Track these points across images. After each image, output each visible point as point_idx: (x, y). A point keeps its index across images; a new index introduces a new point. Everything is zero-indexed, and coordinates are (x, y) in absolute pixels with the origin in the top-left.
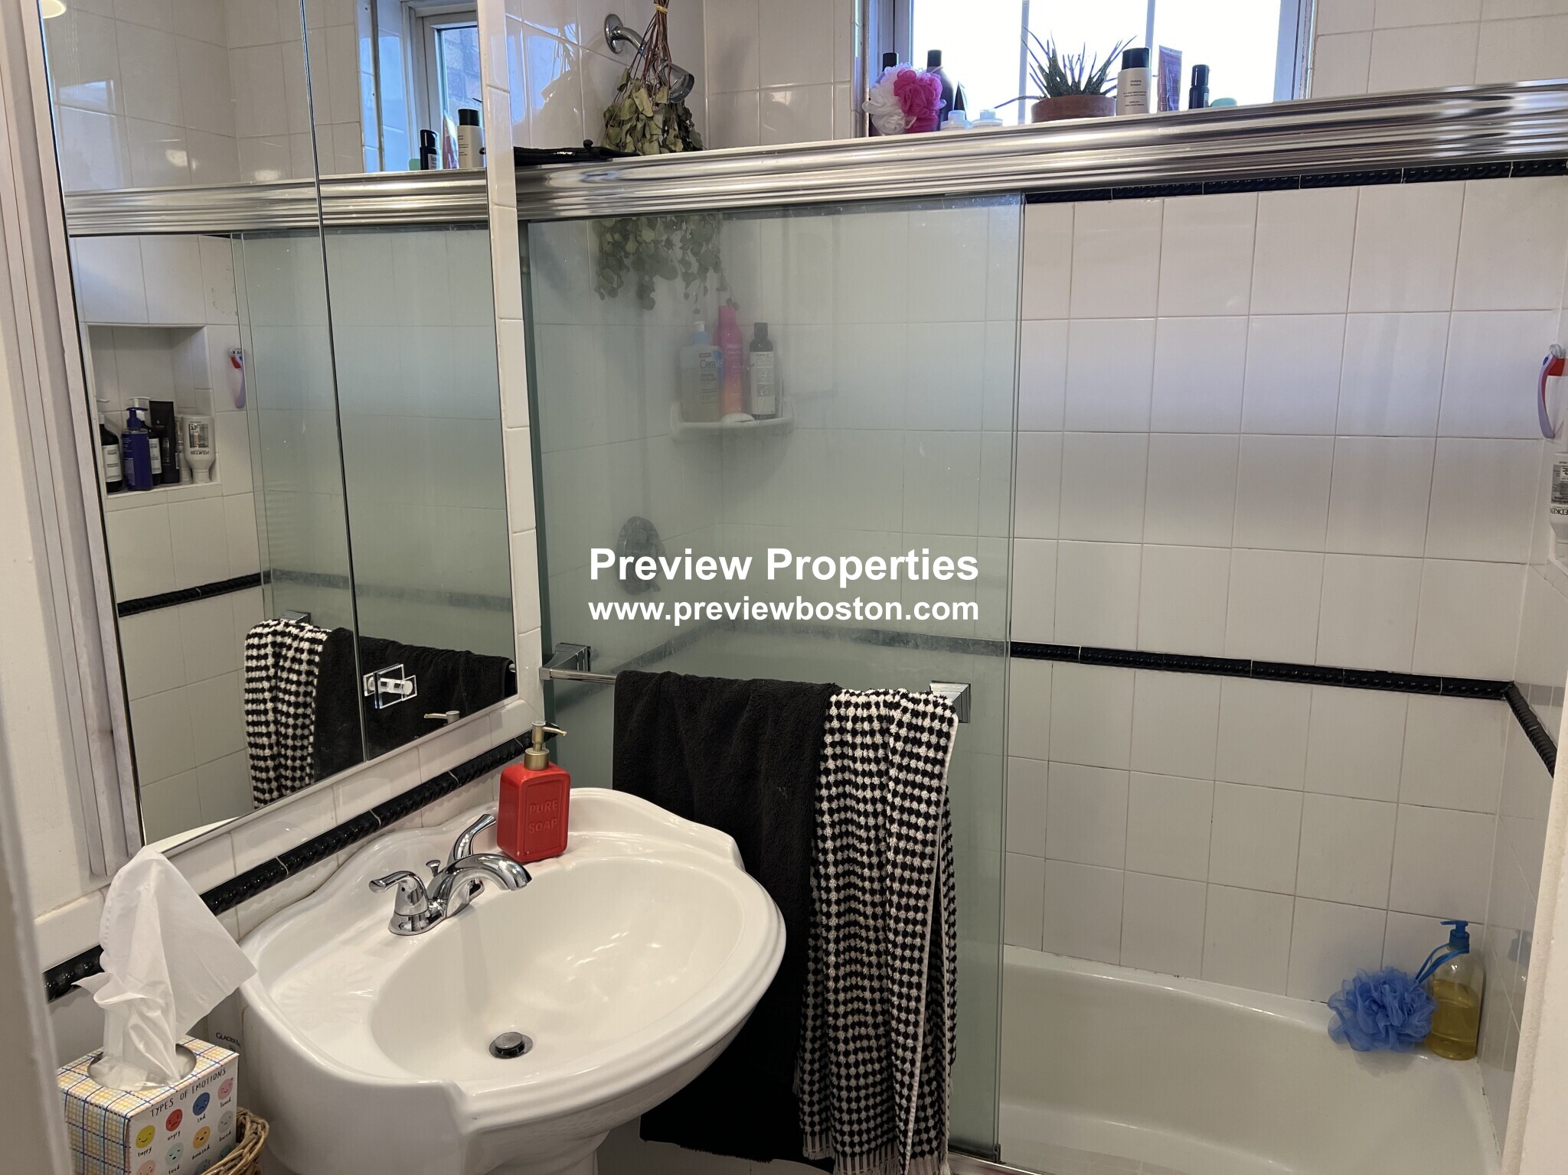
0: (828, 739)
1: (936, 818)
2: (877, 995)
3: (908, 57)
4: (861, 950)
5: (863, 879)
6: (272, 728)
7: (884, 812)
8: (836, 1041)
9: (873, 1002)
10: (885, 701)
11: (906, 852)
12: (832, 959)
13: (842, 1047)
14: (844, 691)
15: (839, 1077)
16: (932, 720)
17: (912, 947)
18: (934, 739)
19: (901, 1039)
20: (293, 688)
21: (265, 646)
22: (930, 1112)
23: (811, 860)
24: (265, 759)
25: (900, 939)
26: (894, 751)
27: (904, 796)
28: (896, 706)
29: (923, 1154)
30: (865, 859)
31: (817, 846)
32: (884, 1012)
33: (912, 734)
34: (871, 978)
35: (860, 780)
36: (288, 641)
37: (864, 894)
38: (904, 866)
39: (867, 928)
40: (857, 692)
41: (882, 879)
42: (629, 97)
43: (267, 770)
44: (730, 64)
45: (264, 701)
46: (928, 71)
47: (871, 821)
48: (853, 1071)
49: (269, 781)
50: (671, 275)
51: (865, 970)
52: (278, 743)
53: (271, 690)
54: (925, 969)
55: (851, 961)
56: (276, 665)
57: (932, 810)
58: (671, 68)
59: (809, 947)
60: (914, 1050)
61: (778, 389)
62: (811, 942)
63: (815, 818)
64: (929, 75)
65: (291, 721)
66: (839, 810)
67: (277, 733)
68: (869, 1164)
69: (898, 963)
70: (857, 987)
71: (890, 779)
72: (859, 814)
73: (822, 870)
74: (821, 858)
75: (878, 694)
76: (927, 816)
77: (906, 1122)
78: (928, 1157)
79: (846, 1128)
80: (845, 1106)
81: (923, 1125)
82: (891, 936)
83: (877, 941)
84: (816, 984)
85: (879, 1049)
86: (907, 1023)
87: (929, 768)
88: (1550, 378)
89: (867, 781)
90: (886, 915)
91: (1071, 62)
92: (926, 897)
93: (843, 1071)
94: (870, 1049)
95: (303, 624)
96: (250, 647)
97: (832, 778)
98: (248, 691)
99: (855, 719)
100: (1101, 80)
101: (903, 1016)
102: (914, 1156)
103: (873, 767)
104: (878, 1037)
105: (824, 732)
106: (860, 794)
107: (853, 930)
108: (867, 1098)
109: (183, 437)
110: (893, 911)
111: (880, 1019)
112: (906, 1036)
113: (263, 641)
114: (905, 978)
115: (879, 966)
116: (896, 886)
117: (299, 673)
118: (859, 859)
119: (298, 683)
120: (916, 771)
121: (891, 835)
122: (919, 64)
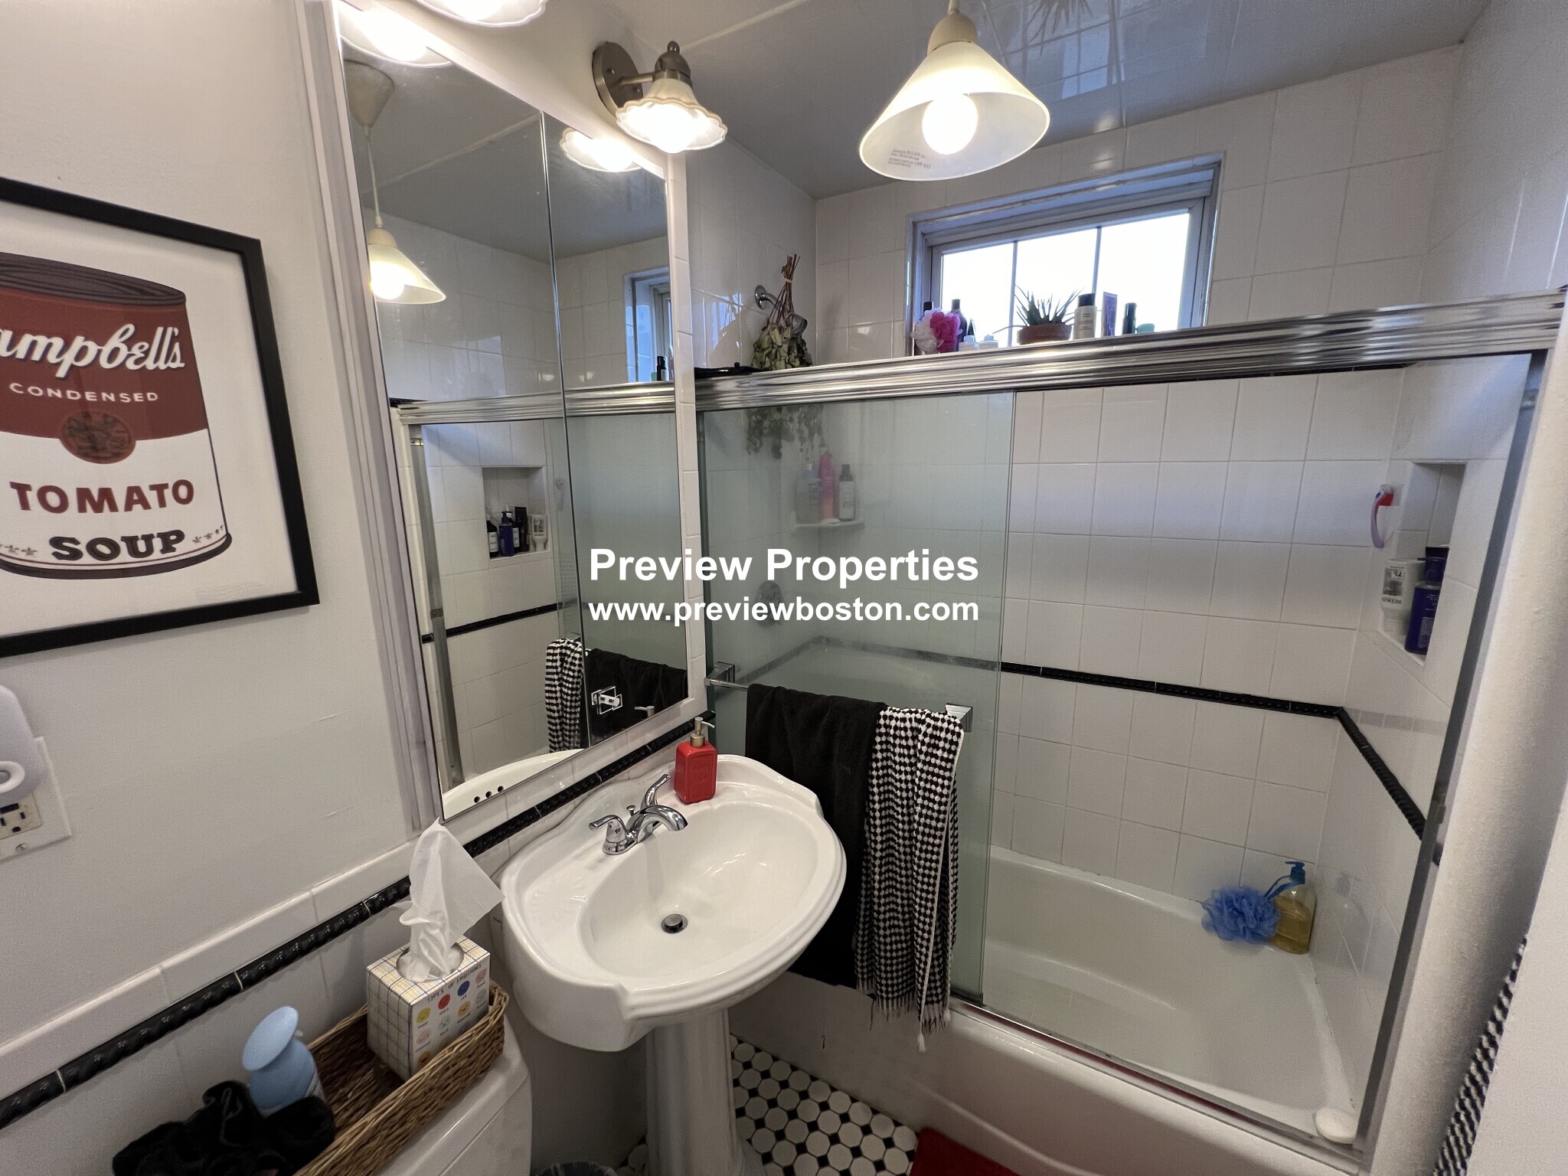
0: (878, 739)
1: (947, 796)
2: (905, 902)
3: (938, 304)
4: (896, 873)
5: (898, 829)
6: (559, 701)
7: (913, 789)
8: (879, 928)
9: (903, 906)
10: (915, 718)
11: (926, 817)
12: (877, 877)
13: (882, 932)
14: (889, 708)
15: (880, 950)
16: (947, 733)
17: (929, 876)
18: (947, 746)
19: (920, 933)
20: (571, 680)
21: (556, 654)
22: (938, 977)
23: (865, 814)
24: (555, 718)
25: (921, 870)
26: (921, 752)
27: (926, 781)
28: (923, 722)
29: (932, 1002)
30: (900, 817)
31: (869, 806)
32: (910, 912)
33: (933, 741)
34: (902, 891)
35: (898, 767)
36: (569, 652)
37: (899, 839)
38: (925, 825)
39: (900, 860)
40: (898, 709)
41: (910, 831)
42: (768, 334)
43: (556, 725)
44: (831, 311)
45: (555, 686)
46: (951, 312)
47: (904, 795)
48: (888, 947)
49: (557, 731)
50: (791, 439)
51: (898, 886)
52: (562, 710)
53: (559, 680)
54: (937, 890)
55: (889, 879)
56: (561, 666)
57: (945, 791)
58: (793, 316)
59: (863, 867)
60: (928, 940)
61: (855, 504)
62: (864, 864)
63: (868, 788)
64: (952, 314)
65: (569, 698)
66: (884, 784)
67: (562, 704)
68: (897, 1004)
69: (919, 885)
70: (892, 895)
71: (918, 769)
72: (897, 789)
73: (872, 822)
74: (872, 814)
75: (911, 712)
76: (941, 795)
77: (922, 985)
78: (936, 1005)
79: (884, 982)
80: (883, 968)
81: (933, 985)
82: (915, 868)
83: (906, 869)
84: (867, 889)
85: (906, 934)
86: (924, 923)
87: (943, 764)
88: (1381, 508)
89: (903, 769)
90: (912, 854)
91: (1043, 304)
92: (939, 846)
93: (882, 947)
94: (900, 934)
95: (577, 643)
96: (549, 654)
97: (879, 764)
98: (547, 679)
99: (896, 728)
100: (1062, 315)
101: (922, 918)
102: (927, 1003)
103: (907, 760)
104: (905, 928)
105: (875, 735)
106: (897, 776)
107: (891, 859)
108: (897, 964)
109: (531, 528)
110: (917, 853)
111: (907, 916)
112: (924, 931)
113: (556, 652)
114: (924, 895)
115: (907, 884)
116: (920, 837)
117: (574, 671)
118: (896, 816)
119: (573, 677)
120: (935, 766)
121: (917, 805)
122: (946, 308)
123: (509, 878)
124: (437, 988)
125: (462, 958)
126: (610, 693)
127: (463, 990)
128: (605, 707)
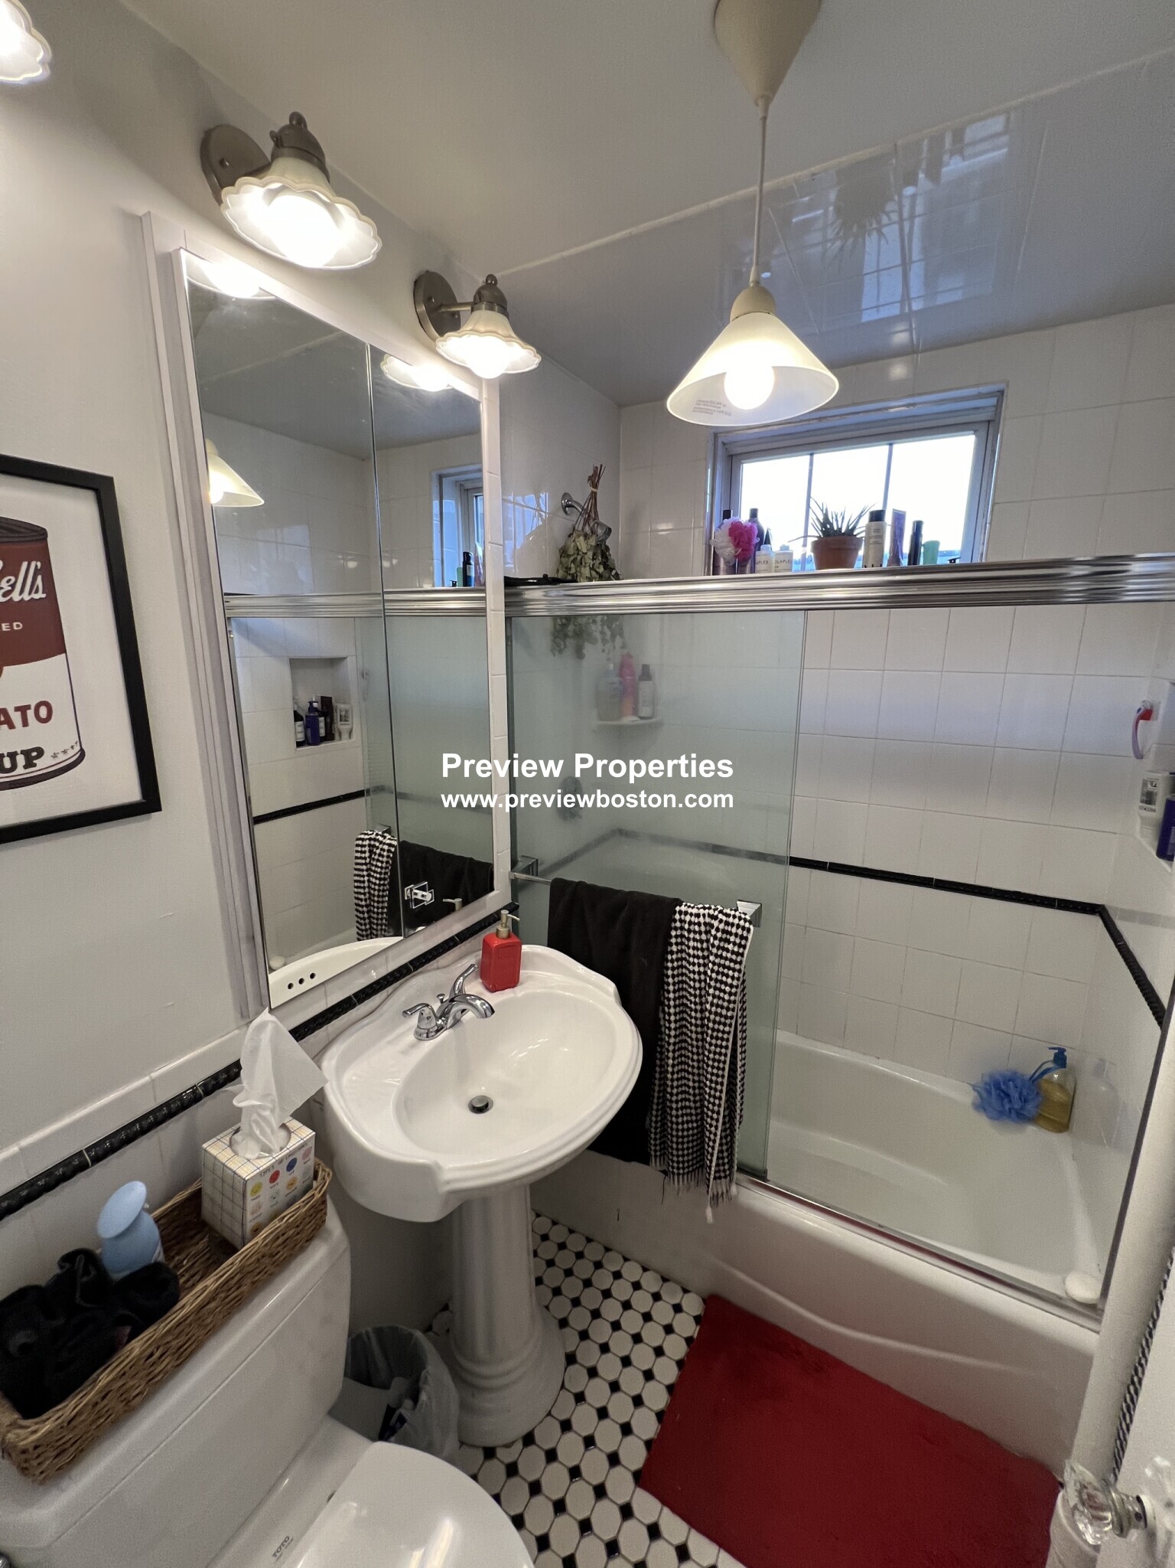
0: (673, 933)
1: (737, 987)
2: (696, 1085)
3: (738, 513)
4: (688, 1057)
5: (691, 1017)
6: (367, 890)
7: (705, 980)
8: (671, 1108)
9: (694, 1088)
10: (709, 914)
11: (717, 1006)
12: (670, 1062)
13: (674, 1112)
14: (684, 904)
15: (672, 1129)
16: (737, 928)
17: (719, 1061)
18: (738, 941)
19: (710, 1113)
20: (379, 870)
21: (365, 846)
22: (725, 1154)
23: (660, 1003)
24: (362, 906)
25: (711, 1056)
26: (713, 946)
27: (718, 973)
28: (715, 918)
29: (720, 1178)
30: (693, 1006)
31: (664, 996)
32: (700, 1094)
33: (724, 936)
34: (693, 1074)
35: (691, 960)
36: (377, 844)
37: (691, 1026)
38: (716, 1014)
39: (692, 1046)
40: (692, 905)
41: (702, 1019)
42: (574, 541)
43: (363, 913)
44: (634, 517)
45: (363, 876)
46: (749, 521)
47: (697, 985)
48: (680, 1127)
49: (364, 919)
50: (594, 642)
51: (690, 1069)
52: (370, 898)
53: (367, 870)
54: (726, 1074)
55: (681, 1063)
56: (370, 857)
57: (735, 983)
58: (598, 524)
59: (657, 1052)
60: (717, 1120)
61: (654, 702)
62: (659, 1049)
63: (663, 979)
64: (750, 524)
65: (377, 887)
66: (678, 975)
67: (369, 893)
68: (688, 1180)
69: (710, 1069)
70: (684, 1078)
71: (710, 962)
72: (690, 979)
73: (666, 1009)
74: (667, 1003)
75: (704, 908)
76: (731, 986)
77: (711, 1161)
78: (723, 1180)
79: (675, 1159)
80: (675, 1146)
81: (721, 1162)
82: (706, 1053)
83: (698, 1054)
84: (661, 1073)
85: (697, 1115)
86: (714, 1104)
87: (734, 957)
88: (1141, 721)
89: (696, 961)
90: (703, 1040)
91: (836, 516)
92: (729, 1033)
93: (674, 1126)
94: (691, 1115)
95: (385, 834)
96: (357, 845)
97: (674, 957)
98: (356, 869)
99: (690, 923)
100: (854, 528)
101: (712, 1100)
102: (715, 1178)
103: (700, 953)
104: (696, 1108)
105: (671, 929)
106: (691, 968)
107: (683, 1045)
108: (688, 1142)
109: (337, 717)
110: (708, 1039)
111: (698, 1098)
112: (713, 1111)
113: (364, 843)
114: (714, 1078)
115: (699, 1068)
116: (711, 1025)
117: (382, 862)
118: (689, 1005)
119: (381, 868)
120: (726, 959)
121: (709, 995)
122: (744, 517)
123: (330, 1061)
124: (268, 1164)
125: (289, 1138)
126: (423, 889)
127: (291, 1166)
128: (417, 901)
